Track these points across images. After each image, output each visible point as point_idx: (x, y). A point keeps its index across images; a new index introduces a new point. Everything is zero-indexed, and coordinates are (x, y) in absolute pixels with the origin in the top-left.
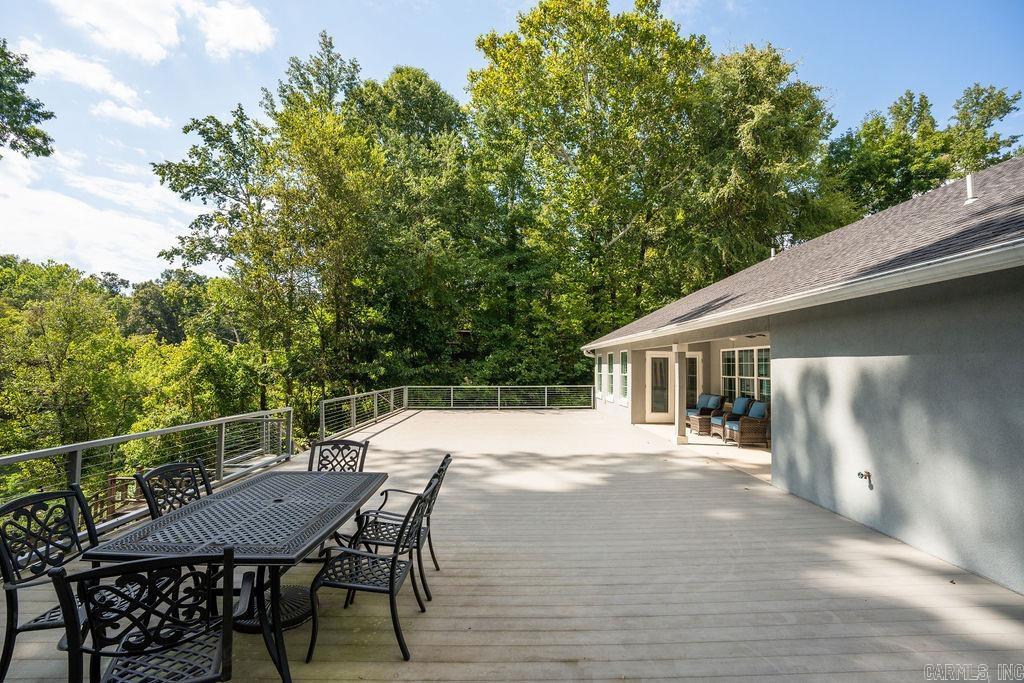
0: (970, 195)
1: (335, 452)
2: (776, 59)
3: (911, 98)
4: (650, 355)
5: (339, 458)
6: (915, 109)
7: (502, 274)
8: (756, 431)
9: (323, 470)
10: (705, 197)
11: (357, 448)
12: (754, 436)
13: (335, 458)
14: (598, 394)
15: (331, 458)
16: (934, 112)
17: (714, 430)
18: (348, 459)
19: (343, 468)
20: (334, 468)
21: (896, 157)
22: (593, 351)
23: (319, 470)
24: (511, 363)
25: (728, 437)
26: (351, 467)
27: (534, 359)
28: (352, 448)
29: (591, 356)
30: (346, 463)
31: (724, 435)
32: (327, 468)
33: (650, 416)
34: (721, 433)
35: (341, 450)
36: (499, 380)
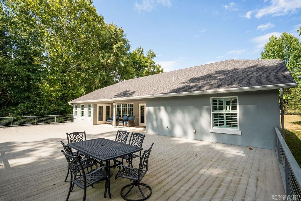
0: (173, 79)
1: (75, 136)
2: (123, 31)
3: (141, 48)
4: (98, 105)
5: (76, 138)
6: (141, 51)
7: (27, 73)
8: (132, 123)
9: (72, 142)
10: (103, 61)
11: (82, 134)
12: (131, 124)
13: (75, 138)
14: (75, 117)
15: (74, 138)
16: (144, 53)
17: (119, 124)
18: (79, 138)
19: (78, 140)
20: (75, 141)
21: (139, 61)
22: (72, 104)
23: (71, 142)
24: (31, 108)
25: (125, 125)
26: (81, 140)
27: (41, 106)
28: (80, 134)
29: (72, 105)
30: (79, 139)
31: (123, 125)
32: (73, 141)
33: (98, 122)
34: (122, 125)
35: (76, 135)
36: (26, 114)
